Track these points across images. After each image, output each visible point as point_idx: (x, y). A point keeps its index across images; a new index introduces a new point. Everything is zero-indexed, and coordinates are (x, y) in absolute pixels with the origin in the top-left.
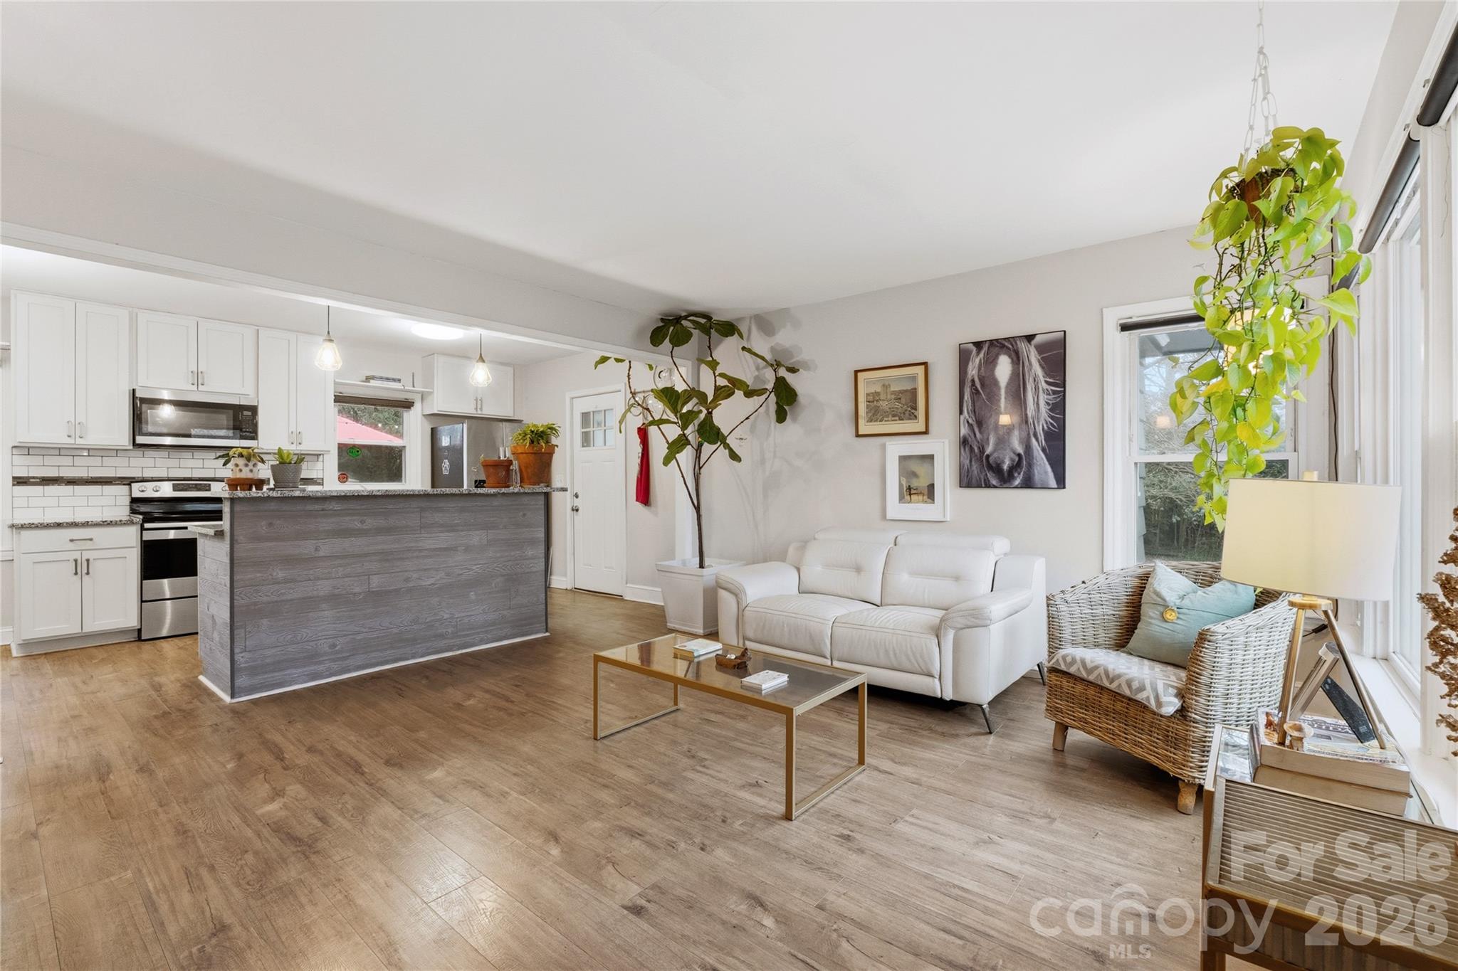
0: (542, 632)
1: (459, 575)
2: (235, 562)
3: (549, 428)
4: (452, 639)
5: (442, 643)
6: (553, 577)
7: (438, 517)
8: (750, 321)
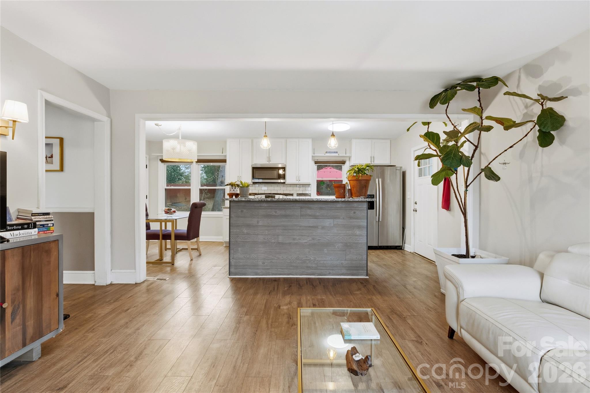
0: (364, 276)
1: (318, 240)
2: (231, 225)
3: (368, 166)
4: (315, 270)
5: (310, 271)
6: (406, 245)
7: (309, 212)
8: (520, 72)
